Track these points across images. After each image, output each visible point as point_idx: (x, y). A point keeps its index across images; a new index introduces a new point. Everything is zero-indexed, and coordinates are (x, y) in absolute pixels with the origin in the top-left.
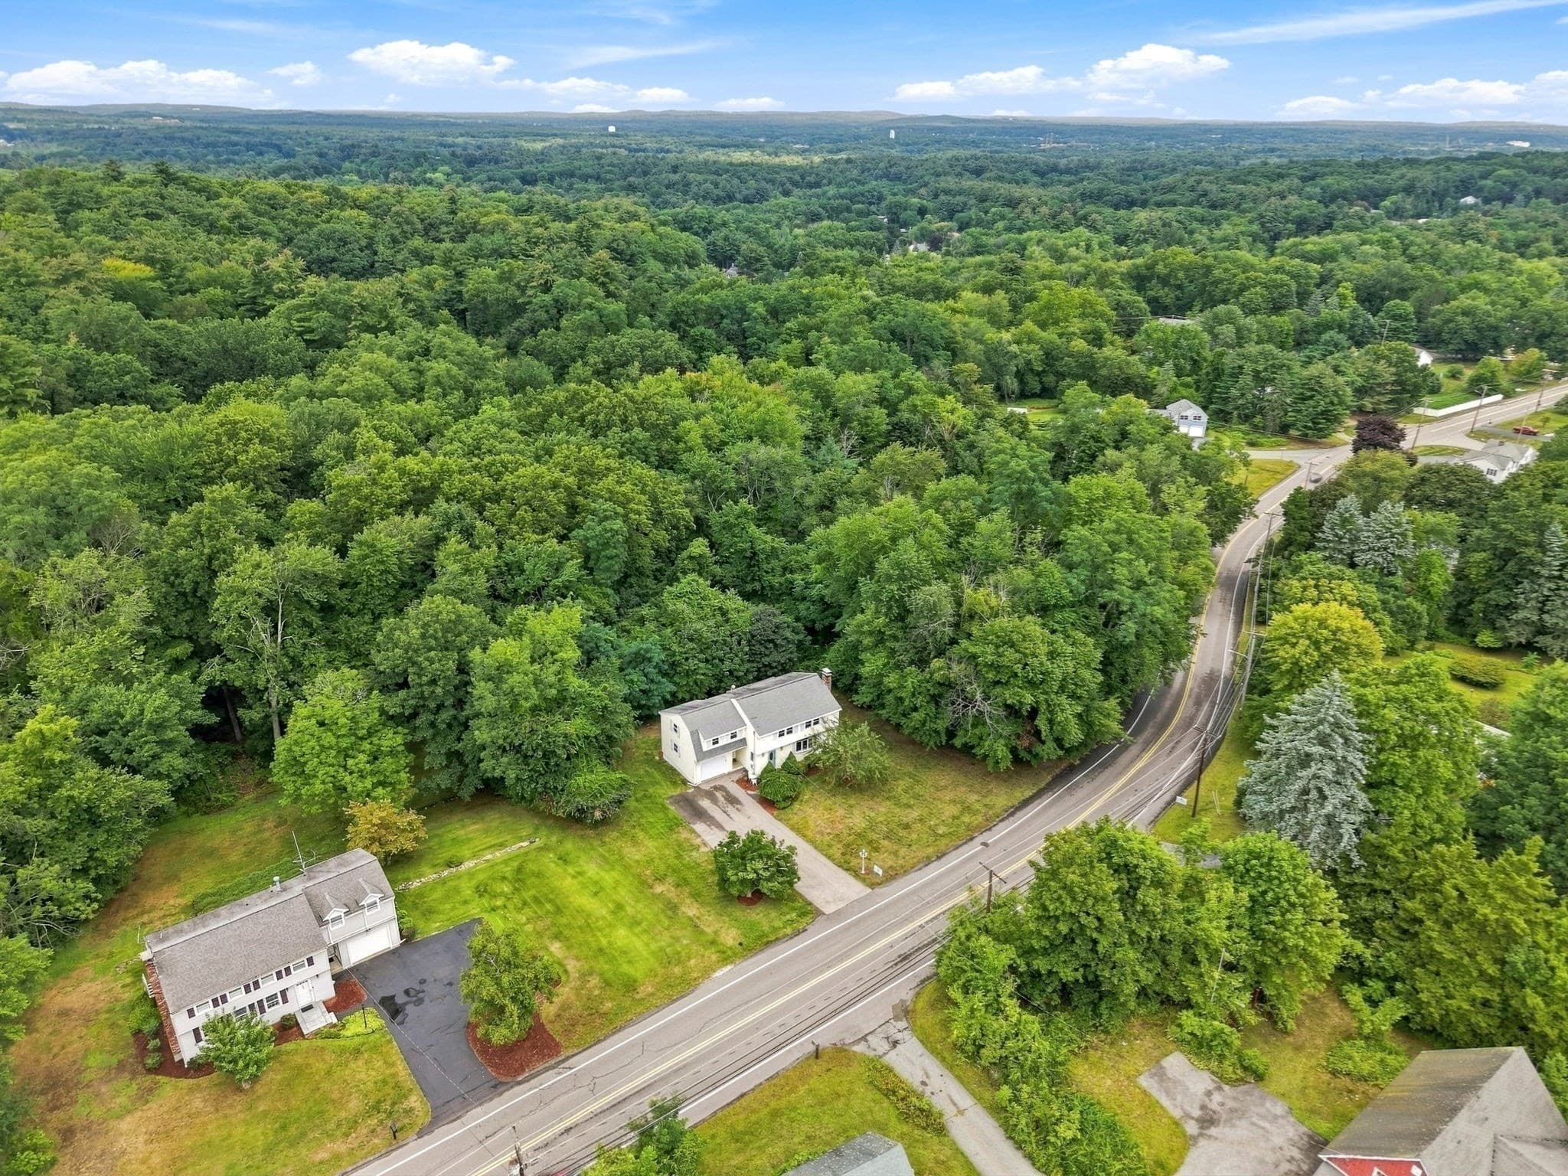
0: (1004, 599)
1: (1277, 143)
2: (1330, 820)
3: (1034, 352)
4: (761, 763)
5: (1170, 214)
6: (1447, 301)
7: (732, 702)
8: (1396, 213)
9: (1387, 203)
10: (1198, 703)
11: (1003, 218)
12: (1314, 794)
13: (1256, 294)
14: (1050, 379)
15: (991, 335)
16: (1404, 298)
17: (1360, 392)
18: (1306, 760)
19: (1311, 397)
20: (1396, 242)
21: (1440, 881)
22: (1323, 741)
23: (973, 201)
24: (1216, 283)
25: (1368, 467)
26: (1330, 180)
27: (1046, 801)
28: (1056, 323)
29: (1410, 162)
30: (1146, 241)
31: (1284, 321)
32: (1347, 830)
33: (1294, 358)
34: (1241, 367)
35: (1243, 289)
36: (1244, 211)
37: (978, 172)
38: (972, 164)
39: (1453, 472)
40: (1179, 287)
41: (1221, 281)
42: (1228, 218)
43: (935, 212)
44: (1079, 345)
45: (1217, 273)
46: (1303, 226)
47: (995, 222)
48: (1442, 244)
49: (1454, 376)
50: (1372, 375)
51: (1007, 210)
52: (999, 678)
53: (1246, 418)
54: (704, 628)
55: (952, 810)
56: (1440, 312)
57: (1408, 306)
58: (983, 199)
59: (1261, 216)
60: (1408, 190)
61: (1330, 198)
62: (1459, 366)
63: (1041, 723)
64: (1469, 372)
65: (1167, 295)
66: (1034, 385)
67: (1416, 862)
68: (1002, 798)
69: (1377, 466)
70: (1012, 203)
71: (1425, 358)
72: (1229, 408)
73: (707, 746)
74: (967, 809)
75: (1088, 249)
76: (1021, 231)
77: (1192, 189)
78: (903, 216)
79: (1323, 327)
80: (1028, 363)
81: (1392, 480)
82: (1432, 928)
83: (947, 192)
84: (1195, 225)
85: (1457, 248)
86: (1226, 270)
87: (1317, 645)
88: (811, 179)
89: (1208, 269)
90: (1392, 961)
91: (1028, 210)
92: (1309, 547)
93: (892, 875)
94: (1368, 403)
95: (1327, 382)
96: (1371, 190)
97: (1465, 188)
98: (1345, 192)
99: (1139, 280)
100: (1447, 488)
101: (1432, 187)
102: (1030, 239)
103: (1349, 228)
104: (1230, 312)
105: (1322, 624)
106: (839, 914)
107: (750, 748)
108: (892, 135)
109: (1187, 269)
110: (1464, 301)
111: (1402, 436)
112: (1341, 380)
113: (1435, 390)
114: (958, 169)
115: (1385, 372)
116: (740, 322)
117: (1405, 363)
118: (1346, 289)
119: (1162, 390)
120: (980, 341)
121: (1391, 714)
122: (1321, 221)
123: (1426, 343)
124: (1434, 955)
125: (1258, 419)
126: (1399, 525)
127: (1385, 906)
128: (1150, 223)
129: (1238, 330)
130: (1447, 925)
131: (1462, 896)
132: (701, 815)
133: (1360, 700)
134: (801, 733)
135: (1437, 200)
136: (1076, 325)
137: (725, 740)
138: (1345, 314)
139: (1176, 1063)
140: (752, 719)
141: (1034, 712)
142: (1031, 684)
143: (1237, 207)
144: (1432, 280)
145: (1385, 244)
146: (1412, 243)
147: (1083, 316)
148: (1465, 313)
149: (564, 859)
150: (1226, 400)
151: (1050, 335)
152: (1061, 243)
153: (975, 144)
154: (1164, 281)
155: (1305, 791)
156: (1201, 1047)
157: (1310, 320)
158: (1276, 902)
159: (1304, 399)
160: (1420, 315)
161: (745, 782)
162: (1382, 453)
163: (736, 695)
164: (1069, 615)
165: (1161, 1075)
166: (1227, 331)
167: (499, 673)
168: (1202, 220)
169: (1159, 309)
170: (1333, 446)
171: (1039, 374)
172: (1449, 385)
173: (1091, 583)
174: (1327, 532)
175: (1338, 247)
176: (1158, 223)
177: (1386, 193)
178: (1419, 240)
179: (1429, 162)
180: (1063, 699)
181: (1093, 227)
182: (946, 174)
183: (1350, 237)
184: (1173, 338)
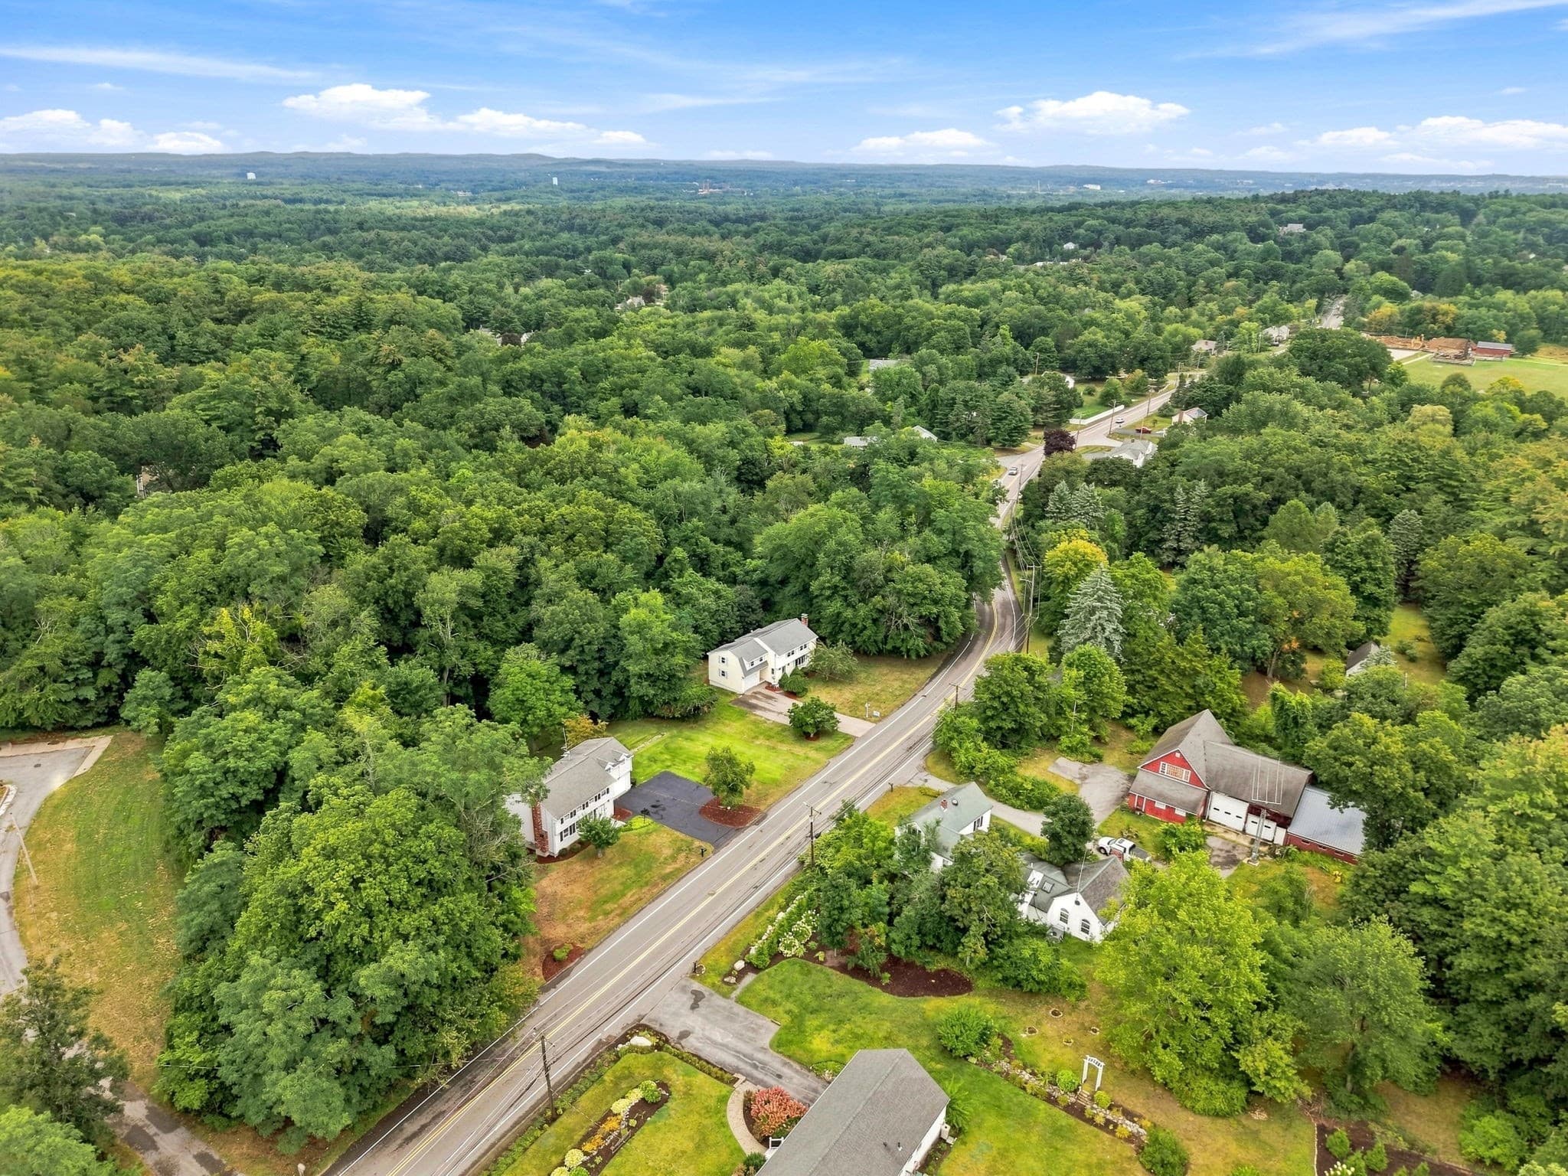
0: (907, 558)
1: (904, 188)
2: (1107, 639)
3: (796, 397)
4: (779, 675)
5: (849, 265)
6: (1076, 336)
7: (756, 640)
8: (1019, 258)
9: (1011, 250)
10: (1004, 616)
11: (702, 270)
12: (1099, 628)
13: (941, 337)
14: (809, 417)
15: (760, 384)
16: (1047, 335)
17: (1035, 410)
18: (1093, 611)
19: (1005, 418)
20: (1028, 286)
21: (1162, 658)
22: (1100, 599)
23: (671, 255)
24: (909, 328)
25: (1060, 464)
26: (965, 231)
27: (945, 672)
28: (805, 371)
29: (1021, 212)
30: (834, 290)
31: (967, 358)
32: (1117, 645)
33: (985, 386)
34: (953, 399)
35: (930, 335)
36: (903, 261)
37: (660, 223)
38: (652, 215)
39: (1113, 462)
40: (878, 333)
41: (912, 327)
42: (894, 267)
43: (639, 265)
44: (827, 387)
45: (908, 321)
46: (954, 273)
47: (697, 274)
48: (1061, 288)
49: (1090, 393)
50: (1039, 397)
51: (704, 263)
52: (916, 600)
53: (963, 436)
54: (710, 602)
55: (896, 684)
56: (1072, 345)
57: (1049, 341)
58: (679, 253)
59: (920, 265)
60: (1025, 238)
61: (969, 248)
62: (1092, 385)
63: (941, 624)
64: (1099, 390)
65: (871, 340)
66: (798, 423)
67: (1150, 653)
68: (922, 674)
69: (1066, 462)
70: (709, 257)
71: (1070, 381)
72: (949, 429)
73: (748, 667)
74: (905, 682)
75: (789, 299)
76: (724, 283)
77: (857, 240)
78: (610, 271)
79: (995, 362)
80: (792, 405)
81: (1077, 471)
82: (1163, 680)
83: (645, 246)
84: (869, 275)
85: (1073, 291)
86: (914, 318)
87: (1075, 564)
88: (503, 233)
89: (900, 317)
90: (1147, 701)
91: (725, 264)
92: (1043, 517)
93: (883, 717)
94: (1040, 418)
95: (1015, 405)
96: (997, 238)
97: (1066, 235)
98: (979, 241)
99: (848, 328)
100: (1111, 473)
101: (1041, 235)
102: (737, 292)
103: (991, 276)
104: (930, 355)
105: (1076, 552)
106: (865, 737)
107: (771, 666)
108: (555, 181)
109: (884, 317)
110: (1087, 336)
111: (1072, 441)
112: (1023, 402)
113: (1080, 406)
114: (641, 221)
115: (1049, 395)
116: (559, 385)
117: (1058, 387)
118: (1004, 329)
119: (897, 419)
120: (753, 390)
121: (1128, 582)
122: (966, 269)
123: (1065, 369)
124: (1166, 692)
125: (971, 437)
126: (1093, 497)
127: (1139, 677)
128: (837, 273)
129: (939, 369)
130: (1169, 677)
131: (1173, 662)
132: (755, 707)
133: (1113, 578)
134: (798, 654)
135: (1048, 246)
136: (821, 373)
137: (757, 663)
138: (1007, 350)
139: (1062, 761)
140: (772, 648)
141: (937, 619)
142: (936, 602)
143: (897, 257)
144: (1061, 319)
145: (1020, 288)
146: (1039, 287)
147: (824, 364)
148: (1090, 345)
149: (687, 739)
150: (947, 424)
151: (801, 381)
152: (766, 295)
153: (637, 190)
154: (867, 329)
155: (1094, 628)
156: (1072, 750)
157: (986, 357)
158: (1095, 676)
159: (1001, 419)
160: (1059, 347)
161: (770, 687)
162: (1067, 454)
163: (756, 635)
164: (945, 562)
165: (1057, 766)
166: (931, 369)
167: (641, 628)
168: (873, 270)
169: (869, 353)
170: (1023, 452)
171: (799, 413)
172: (1087, 399)
173: (953, 541)
174: (1051, 507)
175: (987, 293)
176: (842, 274)
177: (1009, 242)
178: (1044, 284)
179: (1033, 212)
180: (953, 609)
181: (789, 279)
182: (630, 225)
183: (995, 284)
184: (896, 378)
